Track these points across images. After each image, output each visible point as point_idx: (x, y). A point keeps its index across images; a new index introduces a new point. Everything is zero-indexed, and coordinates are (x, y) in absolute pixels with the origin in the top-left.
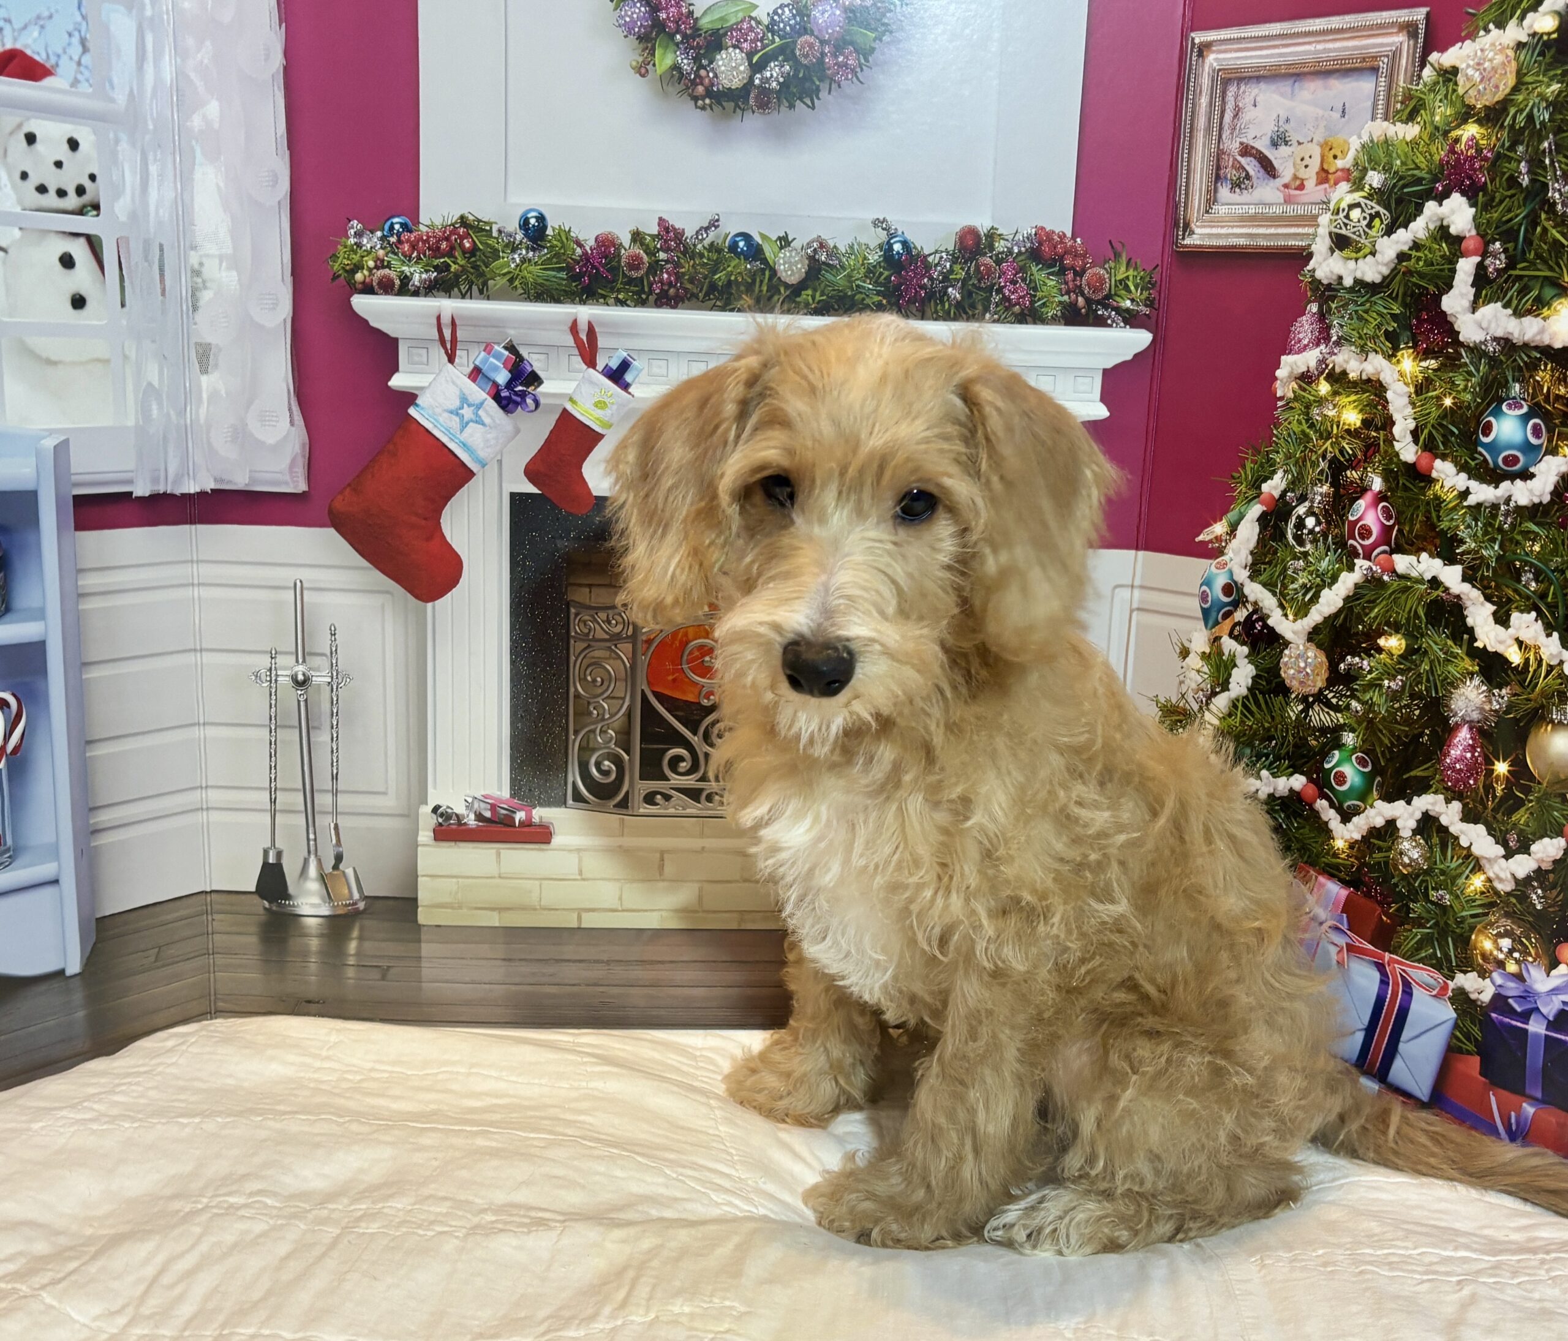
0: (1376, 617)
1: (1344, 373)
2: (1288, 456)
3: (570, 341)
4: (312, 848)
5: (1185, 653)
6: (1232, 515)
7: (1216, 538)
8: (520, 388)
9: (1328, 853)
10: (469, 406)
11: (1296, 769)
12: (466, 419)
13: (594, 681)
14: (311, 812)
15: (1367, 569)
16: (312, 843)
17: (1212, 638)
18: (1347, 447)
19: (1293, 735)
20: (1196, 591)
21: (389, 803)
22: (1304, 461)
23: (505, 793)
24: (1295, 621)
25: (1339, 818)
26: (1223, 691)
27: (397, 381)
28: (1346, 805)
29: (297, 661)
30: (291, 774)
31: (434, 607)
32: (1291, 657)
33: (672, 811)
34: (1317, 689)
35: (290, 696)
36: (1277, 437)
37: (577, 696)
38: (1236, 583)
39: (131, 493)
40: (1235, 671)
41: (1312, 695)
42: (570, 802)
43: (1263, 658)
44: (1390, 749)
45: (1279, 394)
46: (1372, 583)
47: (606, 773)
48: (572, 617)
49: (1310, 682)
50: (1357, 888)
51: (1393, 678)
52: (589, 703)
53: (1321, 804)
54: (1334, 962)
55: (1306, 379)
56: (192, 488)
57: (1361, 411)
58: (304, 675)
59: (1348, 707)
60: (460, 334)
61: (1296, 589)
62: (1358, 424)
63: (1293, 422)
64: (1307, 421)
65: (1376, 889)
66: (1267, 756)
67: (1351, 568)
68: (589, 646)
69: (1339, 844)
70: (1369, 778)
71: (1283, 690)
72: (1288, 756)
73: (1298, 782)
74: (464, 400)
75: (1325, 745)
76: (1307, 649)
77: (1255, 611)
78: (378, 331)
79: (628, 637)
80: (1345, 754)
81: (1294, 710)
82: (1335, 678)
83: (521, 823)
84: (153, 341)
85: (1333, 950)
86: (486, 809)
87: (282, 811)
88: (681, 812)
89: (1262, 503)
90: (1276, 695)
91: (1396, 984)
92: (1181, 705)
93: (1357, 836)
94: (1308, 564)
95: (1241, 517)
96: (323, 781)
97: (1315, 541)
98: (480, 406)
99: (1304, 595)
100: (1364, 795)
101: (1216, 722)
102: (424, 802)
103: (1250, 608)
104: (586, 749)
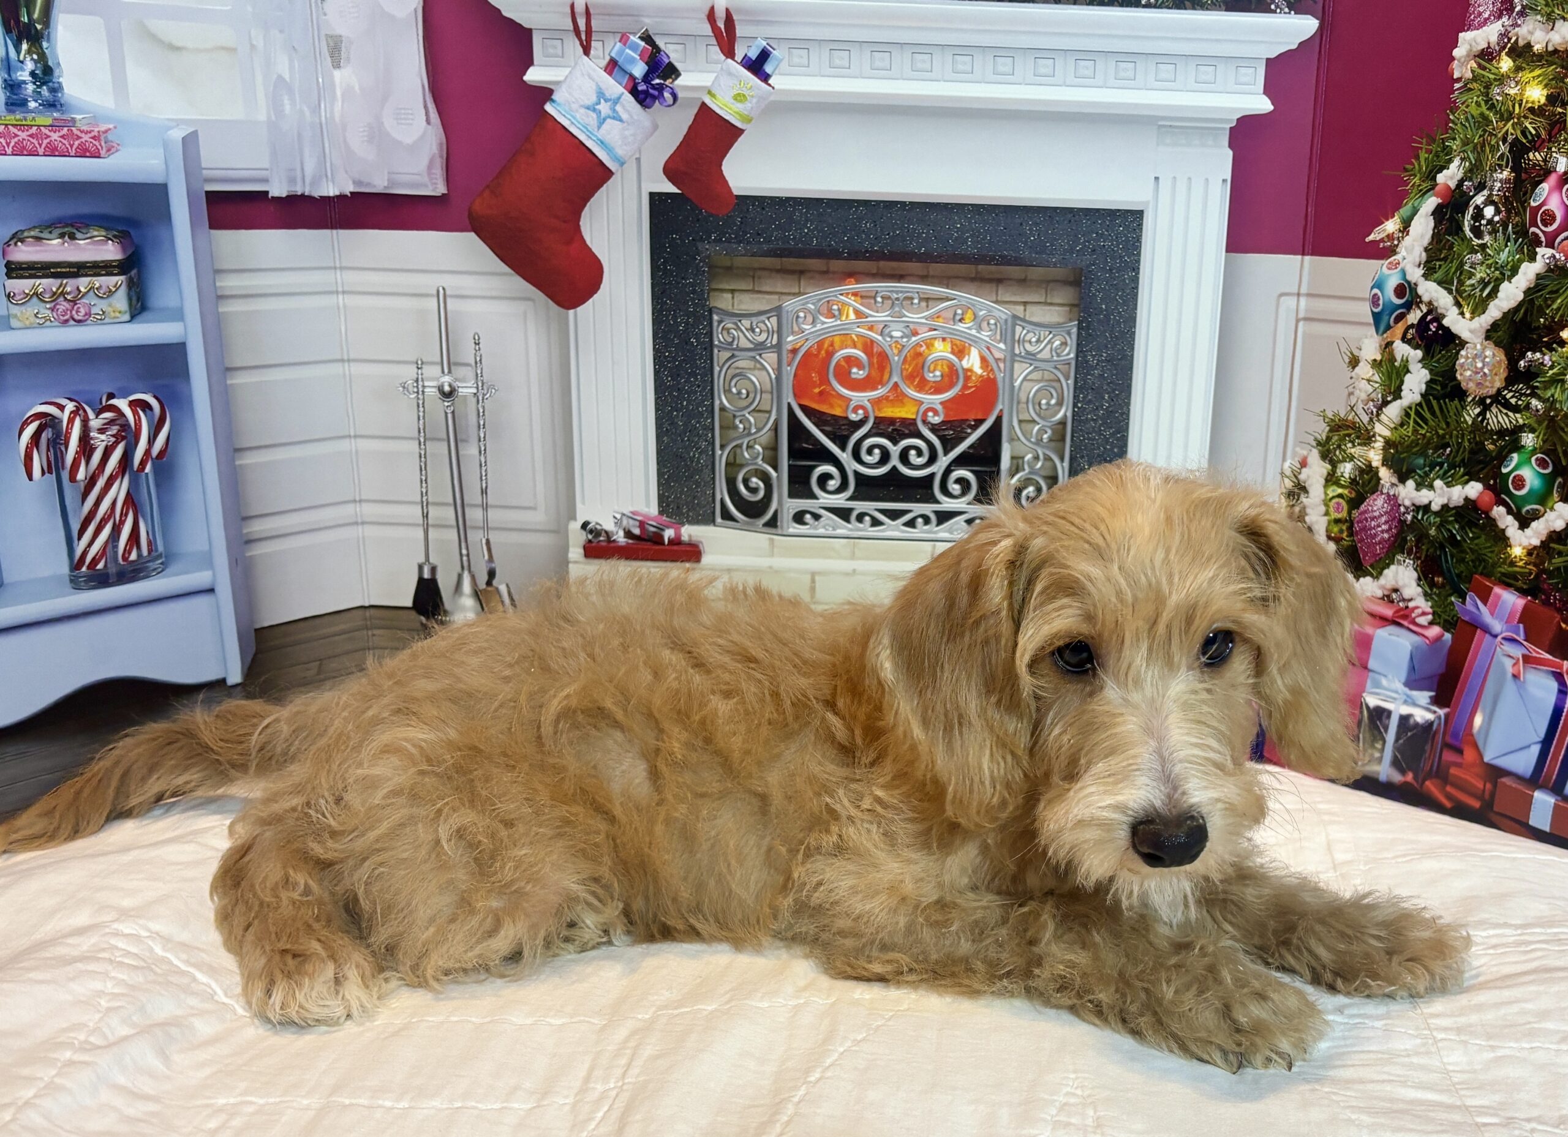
0: (1559, 309)
1: (1529, 46)
2: (1466, 143)
3: (707, 29)
4: (466, 564)
5: (1354, 362)
6: (1405, 211)
7: (1388, 236)
8: (657, 81)
9: (1504, 563)
10: (606, 101)
11: (1472, 476)
12: (603, 115)
13: (739, 393)
14: (462, 527)
15: (1549, 258)
16: (465, 558)
17: (1384, 343)
18: (1529, 126)
19: (1469, 440)
20: (1367, 294)
21: (538, 518)
22: (1483, 146)
23: (653, 510)
24: (1472, 319)
25: (1516, 524)
26: (1394, 399)
27: (533, 76)
28: (1524, 511)
29: (443, 372)
30: (441, 488)
31: (576, 315)
32: (1467, 358)
33: (821, 531)
34: (1494, 390)
35: (437, 408)
36: (1453, 122)
37: (723, 409)
38: (1409, 283)
39: (267, 193)
40: (1408, 378)
41: (1490, 397)
42: (719, 520)
43: (1438, 361)
45: (1456, 75)
46: (1556, 271)
47: (754, 491)
48: (715, 324)
49: (1487, 384)
50: (1535, 597)
52: (735, 416)
53: (1499, 511)
54: (1509, 676)
55: (1486, 56)
56: (331, 191)
57: (1546, 86)
58: (450, 385)
59: (1528, 406)
60: (593, 23)
61: (1473, 285)
62: (1543, 100)
63: (1471, 105)
64: (1486, 102)
65: (1555, 596)
66: (1441, 465)
67: (1532, 258)
68: (733, 356)
69: (1517, 551)
70: (1549, 480)
71: (1459, 393)
72: (1463, 463)
73: (1474, 489)
74: (601, 95)
75: (1502, 448)
76: (1484, 349)
77: (1429, 312)
78: (511, 21)
79: (772, 347)
80: (1525, 456)
81: (1471, 414)
82: (1515, 376)
83: (671, 541)
84: (281, 31)
85: (1508, 663)
86: (634, 526)
87: (435, 526)
88: (830, 532)
89: (1437, 196)
90: (1452, 400)
92: (1350, 418)
93: (1536, 542)
94: (1486, 256)
95: (1415, 211)
96: (473, 495)
97: (1494, 232)
98: (617, 101)
99: (1482, 290)
100: (1543, 498)
101: (1387, 433)
102: (573, 517)
103: (1425, 309)
104: (733, 465)
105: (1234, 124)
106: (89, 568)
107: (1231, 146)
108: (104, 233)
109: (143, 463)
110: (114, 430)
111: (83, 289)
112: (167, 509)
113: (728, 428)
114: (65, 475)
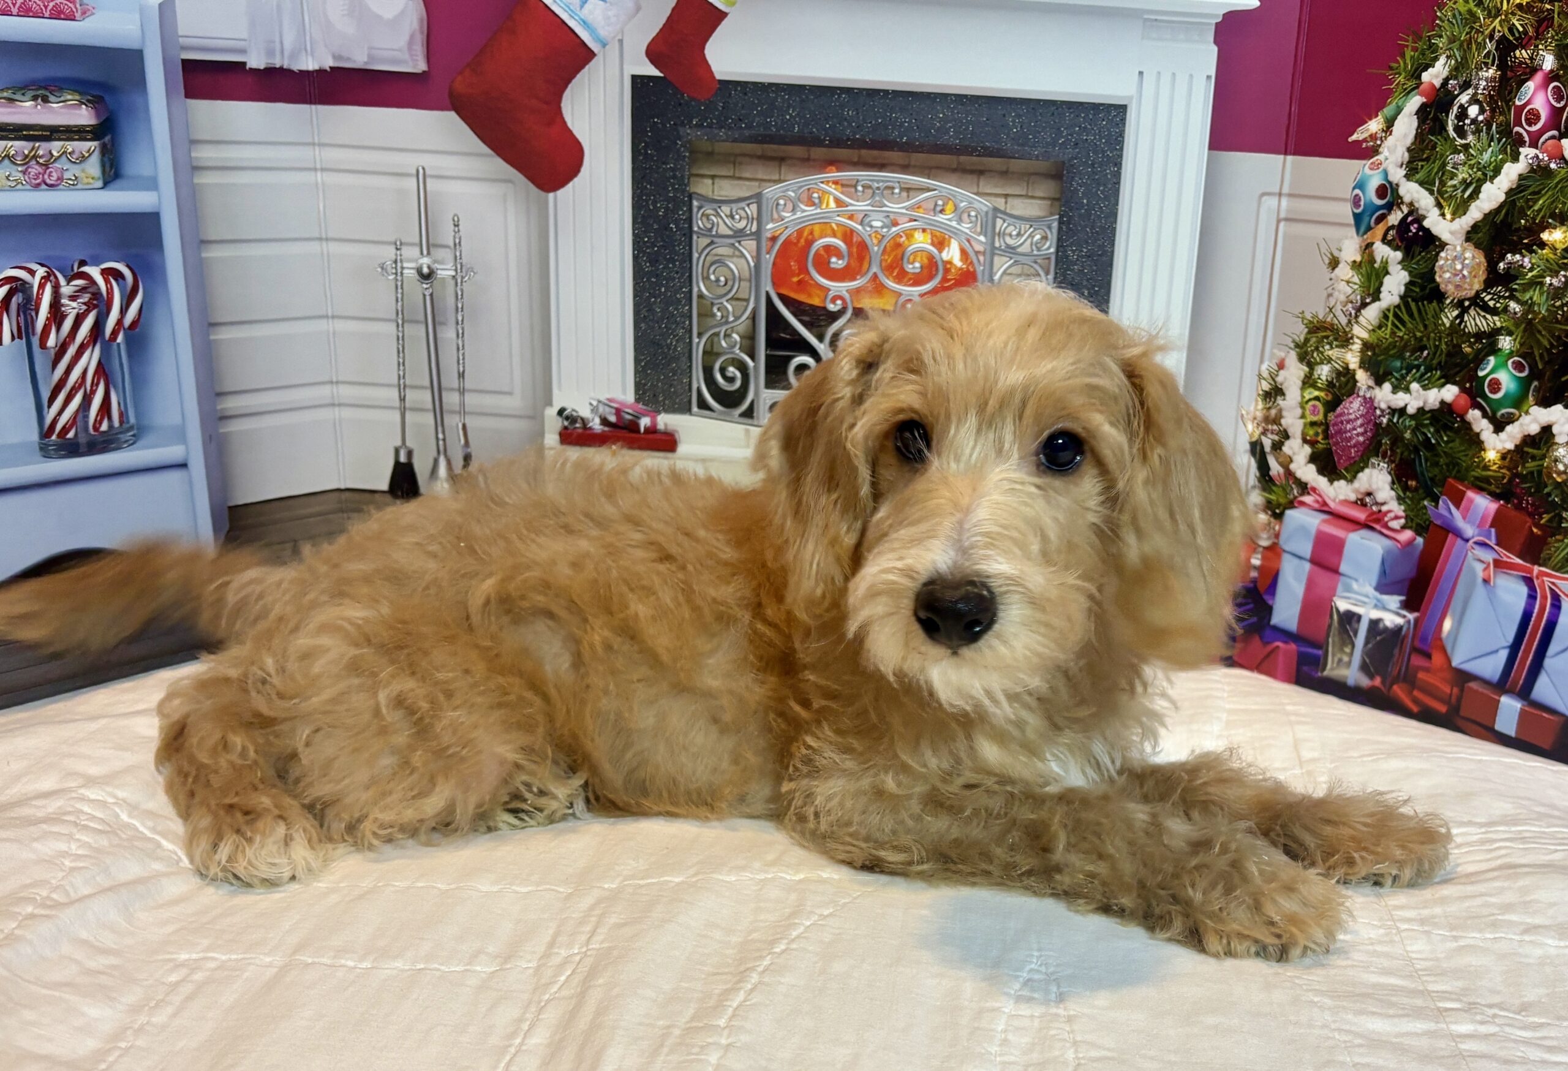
0: (1540, 210)
2: (1452, 40)
4: (441, 448)
5: (1334, 263)
6: (1388, 111)
7: (1371, 136)
9: (1478, 467)
11: (1448, 380)
13: (718, 280)
14: (439, 411)
15: (1532, 158)
16: (441, 443)
17: (1364, 245)
18: (1517, 23)
19: (1446, 343)
20: (1348, 195)
21: (515, 403)
22: (1470, 43)
23: (629, 397)
24: (1453, 220)
25: (1491, 428)
26: (1373, 301)
28: (1499, 414)
29: (422, 253)
30: (419, 371)
31: (555, 198)
32: (1447, 260)
34: (1473, 292)
35: (416, 290)
36: (1440, 19)
37: (701, 296)
38: (1390, 183)
39: (244, 64)
40: (1387, 280)
41: (1468, 299)
42: (695, 409)
43: (1417, 263)
44: (1548, 351)
46: (1539, 172)
47: (731, 380)
48: (695, 210)
49: (1466, 286)
50: (1507, 501)
51: (1555, 274)
52: (712, 304)
53: (1474, 415)
54: (1480, 580)
56: (311, 65)
58: (429, 267)
59: (1506, 309)
61: (1455, 186)
63: (1460, 1)
65: (1527, 501)
66: (1418, 367)
67: (1515, 158)
68: (712, 243)
69: (1491, 455)
70: (1525, 384)
71: (1437, 295)
72: (1439, 366)
73: (1450, 392)
75: (1479, 351)
76: (1464, 250)
77: (1410, 213)
79: (752, 234)
80: (1502, 359)
81: (1449, 316)
82: (1494, 279)
83: (648, 430)
85: (1479, 568)
86: (610, 413)
87: (413, 409)
89: (1421, 95)
90: (1430, 302)
91: (1544, 597)
92: (1329, 320)
93: (1510, 446)
94: (1469, 156)
95: (1399, 110)
96: (450, 379)
97: (1477, 132)
99: (1464, 191)
100: (1519, 402)
101: (1365, 335)
102: (550, 404)
103: (1405, 210)
104: (710, 354)
105: (1220, 19)
106: (59, 436)
107: (1216, 42)
108: (77, 97)
109: (115, 333)
110: (86, 298)
111: (55, 154)
112: (140, 382)
113: (706, 315)
114: (35, 341)
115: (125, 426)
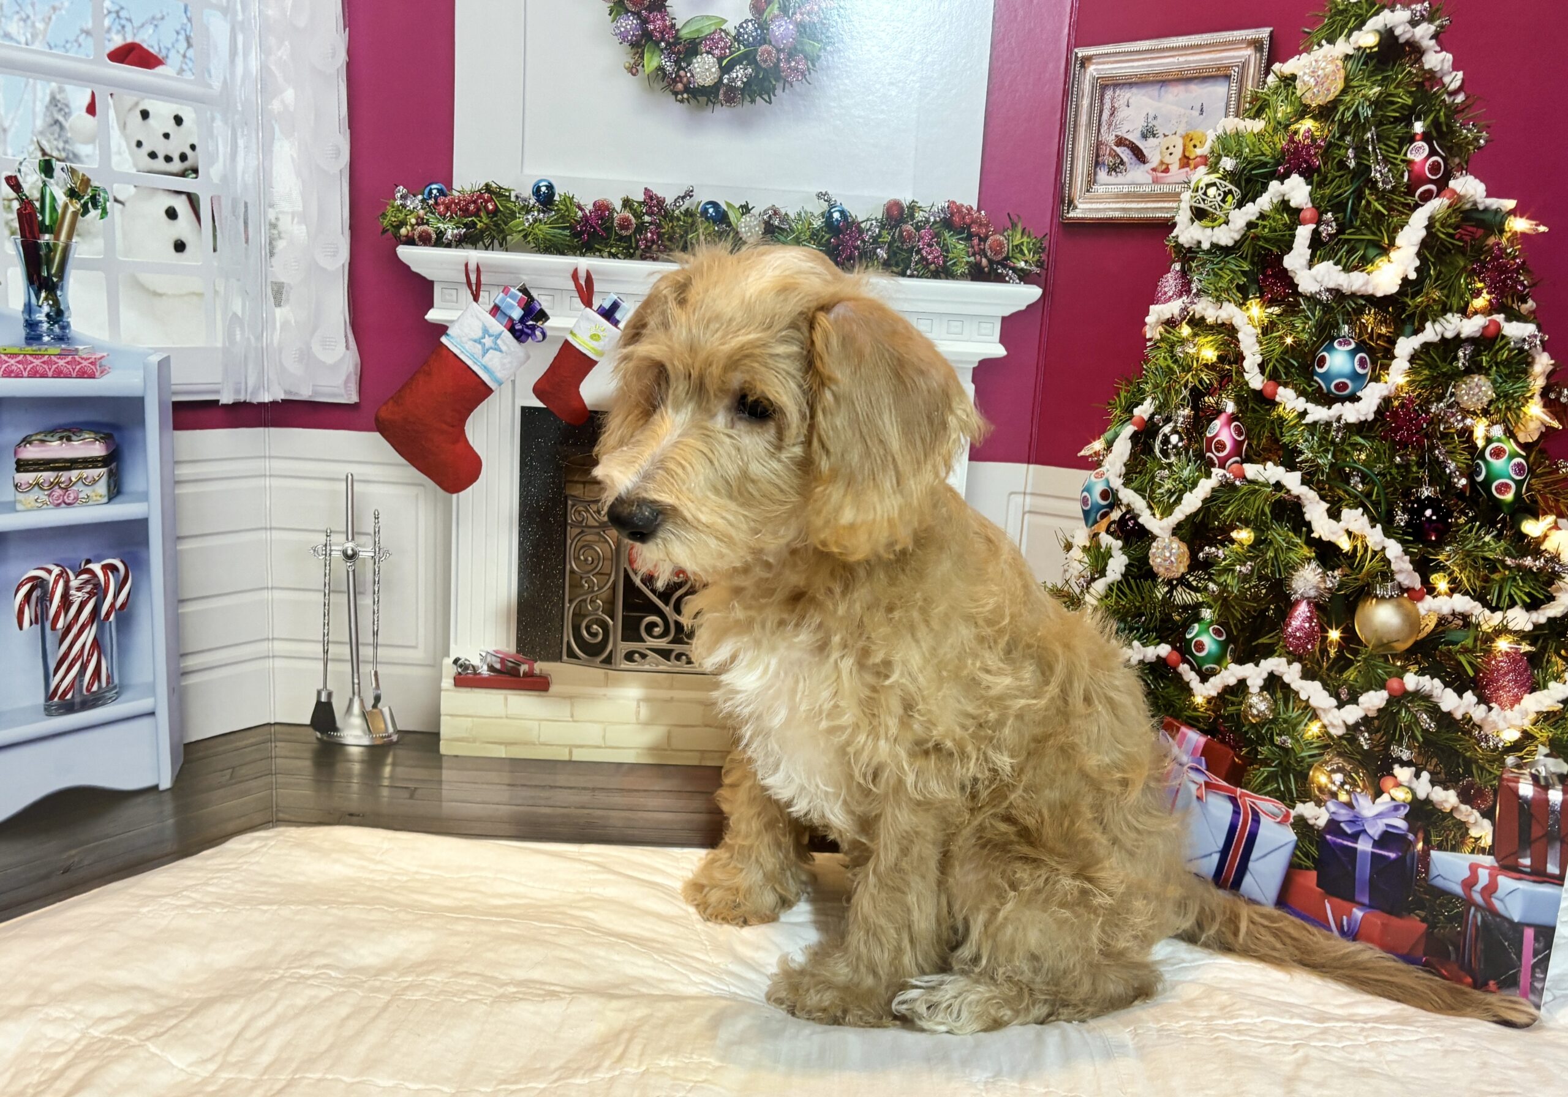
0: (1229, 515)
1: (1203, 319)
2: (1156, 386)
3: (571, 285)
4: (356, 691)
5: (1068, 547)
6: (1109, 435)
7: (1095, 453)
8: (531, 323)
9: (1189, 708)
10: (490, 336)
11: (1162, 639)
12: (487, 346)
14: (356, 661)
15: (1221, 477)
16: (356, 686)
17: (1092, 534)
18: (1205, 378)
19: (1159, 612)
20: (1078, 496)
21: (419, 655)
22: (1169, 389)
23: (512, 649)
24: (1161, 519)
25: (1198, 678)
26: (1100, 577)
27: (432, 316)
28: (1204, 668)
29: (347, 539)
30: (340, 630)
31: (458, 498)
32: (1158, 549)
33: (647, 667)
34: (1179, 575)
35: (341, 567)
36: (1146, 371)
37: (572, 572)
38: (1112, 489)
39: (218, 401)
40: (1111, 561)
41: (1176, 579)
42: (565, 658)
43: (1134, 550)
44: (1241, 622)
45: (1148, 336)
46: (1226, 487)
47: (594, 635)
48: (569, 508)
49: (1174, 569)
50: (1213, 736)
51: (1244, 564)
52: (581, 578)
53: (1184, 668)
54: (1195, 798)
55: (1171, 323)
56: (266, 398)
57: (1217, 349)
58: (353, 550)
59: (1206, 588)
60: (482, 278)
61: (1162, 494)
62: (1215, 359)
63: (1161, 359)
64: (1172, 357)
65: (1229, 737)
66: (1138, 630)
67: (1208, 475)
68: (582, 532)
69: (1199, 700)
70: (1223, 646)
71: (1152, 575)
72: (1155, 629)
73: (1164, 650)
74: (486, 331)
75: (1186, 619)
76: (1171, 542)
77: (1128, 512)
78: (418, 276)
80: (1204, 626)
81: (1161, 591)
82: (1196, 565)
83: (526, 675)
84: (238, 280)
85: (1193, 788)
86: (497, 662)
87: (334, 660)
88: (654, 668)
89: (1133, 424)
90: (1146, 580)
91: (1246, 813)
92: (1066, 589)
93: (1214, 693)
94: (1172, 472)
95: (1116, 436)
97: (1178, 454)
98: (498, 336)
99: (1169, 498)
100: (1219, 659)
101: (1095, 603)
102: (448, 655)
103: (1124, 510)
104: (578, 615)
105: (976, 365)
106: (60, 698)
107: (974, 381)
108: (93, 436)
109: (108, 614)
110: (88, 588)
111: (73, 480)
112: (124, 651)
113: (576, 586)
114: (48, 625)
115: (111, 686)
